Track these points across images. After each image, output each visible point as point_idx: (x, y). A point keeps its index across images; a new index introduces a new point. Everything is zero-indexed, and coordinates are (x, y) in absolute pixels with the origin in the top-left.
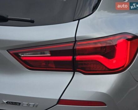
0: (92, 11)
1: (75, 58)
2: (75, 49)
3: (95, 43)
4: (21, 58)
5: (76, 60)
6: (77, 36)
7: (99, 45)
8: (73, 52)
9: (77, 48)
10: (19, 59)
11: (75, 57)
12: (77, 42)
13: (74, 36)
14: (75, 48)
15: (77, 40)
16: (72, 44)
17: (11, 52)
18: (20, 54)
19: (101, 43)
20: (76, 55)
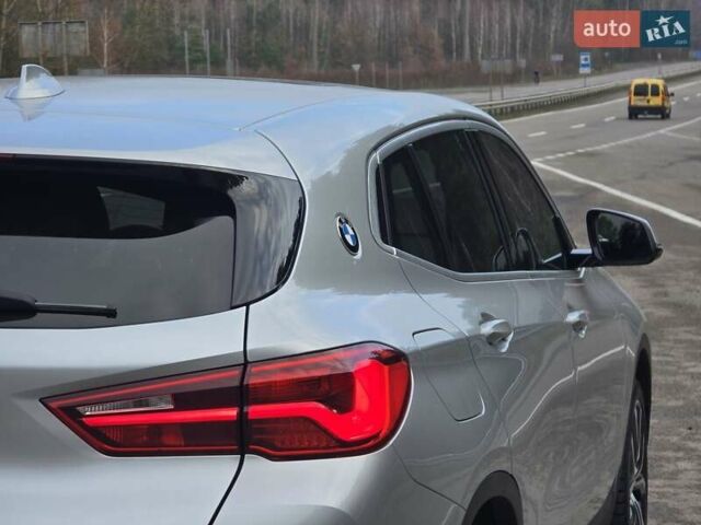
0: (278, 282)
1: (247, 413)
2: (247, 385)
3: (287, 370)
4: (84, 419)
5: (250, 417)
6: (248, 348)
7: (302, 374)
8: (241, 394)
9: (250, 382)
10: (76, 425)
11: (245, 409)
12: (249, 365)
13: (242, 349)
14: (245, 383)
15: (249, 359)
16: (237, 372)
17: (53, 405)
18: (80, 409)
19: (306, 370)
20: (249, 404)
